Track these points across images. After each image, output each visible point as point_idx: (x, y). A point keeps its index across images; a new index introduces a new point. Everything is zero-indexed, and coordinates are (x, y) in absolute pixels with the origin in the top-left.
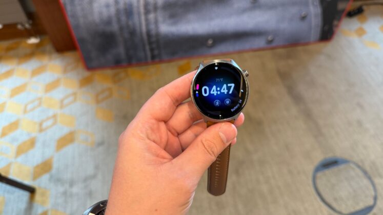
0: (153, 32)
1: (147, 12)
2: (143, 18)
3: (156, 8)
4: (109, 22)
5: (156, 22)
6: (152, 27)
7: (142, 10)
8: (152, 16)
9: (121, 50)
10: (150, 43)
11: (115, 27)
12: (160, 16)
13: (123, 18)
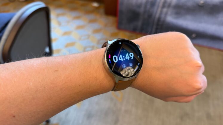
0: (162, 19)
1: (163, 6)
2: (159, 9)
3: (169, 6)
4: (139, 6)
5: (166, 14)
6: (163, 16)
7: (161, 5)
8: (165, 10)
9: (139, 24)
10: (158, 25)
11: (142, 10)
12: (170, 11)
13: (148, 6)
